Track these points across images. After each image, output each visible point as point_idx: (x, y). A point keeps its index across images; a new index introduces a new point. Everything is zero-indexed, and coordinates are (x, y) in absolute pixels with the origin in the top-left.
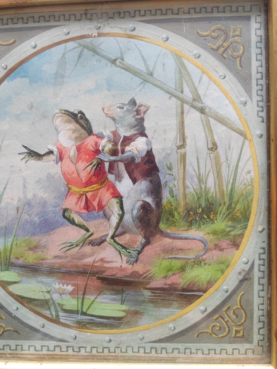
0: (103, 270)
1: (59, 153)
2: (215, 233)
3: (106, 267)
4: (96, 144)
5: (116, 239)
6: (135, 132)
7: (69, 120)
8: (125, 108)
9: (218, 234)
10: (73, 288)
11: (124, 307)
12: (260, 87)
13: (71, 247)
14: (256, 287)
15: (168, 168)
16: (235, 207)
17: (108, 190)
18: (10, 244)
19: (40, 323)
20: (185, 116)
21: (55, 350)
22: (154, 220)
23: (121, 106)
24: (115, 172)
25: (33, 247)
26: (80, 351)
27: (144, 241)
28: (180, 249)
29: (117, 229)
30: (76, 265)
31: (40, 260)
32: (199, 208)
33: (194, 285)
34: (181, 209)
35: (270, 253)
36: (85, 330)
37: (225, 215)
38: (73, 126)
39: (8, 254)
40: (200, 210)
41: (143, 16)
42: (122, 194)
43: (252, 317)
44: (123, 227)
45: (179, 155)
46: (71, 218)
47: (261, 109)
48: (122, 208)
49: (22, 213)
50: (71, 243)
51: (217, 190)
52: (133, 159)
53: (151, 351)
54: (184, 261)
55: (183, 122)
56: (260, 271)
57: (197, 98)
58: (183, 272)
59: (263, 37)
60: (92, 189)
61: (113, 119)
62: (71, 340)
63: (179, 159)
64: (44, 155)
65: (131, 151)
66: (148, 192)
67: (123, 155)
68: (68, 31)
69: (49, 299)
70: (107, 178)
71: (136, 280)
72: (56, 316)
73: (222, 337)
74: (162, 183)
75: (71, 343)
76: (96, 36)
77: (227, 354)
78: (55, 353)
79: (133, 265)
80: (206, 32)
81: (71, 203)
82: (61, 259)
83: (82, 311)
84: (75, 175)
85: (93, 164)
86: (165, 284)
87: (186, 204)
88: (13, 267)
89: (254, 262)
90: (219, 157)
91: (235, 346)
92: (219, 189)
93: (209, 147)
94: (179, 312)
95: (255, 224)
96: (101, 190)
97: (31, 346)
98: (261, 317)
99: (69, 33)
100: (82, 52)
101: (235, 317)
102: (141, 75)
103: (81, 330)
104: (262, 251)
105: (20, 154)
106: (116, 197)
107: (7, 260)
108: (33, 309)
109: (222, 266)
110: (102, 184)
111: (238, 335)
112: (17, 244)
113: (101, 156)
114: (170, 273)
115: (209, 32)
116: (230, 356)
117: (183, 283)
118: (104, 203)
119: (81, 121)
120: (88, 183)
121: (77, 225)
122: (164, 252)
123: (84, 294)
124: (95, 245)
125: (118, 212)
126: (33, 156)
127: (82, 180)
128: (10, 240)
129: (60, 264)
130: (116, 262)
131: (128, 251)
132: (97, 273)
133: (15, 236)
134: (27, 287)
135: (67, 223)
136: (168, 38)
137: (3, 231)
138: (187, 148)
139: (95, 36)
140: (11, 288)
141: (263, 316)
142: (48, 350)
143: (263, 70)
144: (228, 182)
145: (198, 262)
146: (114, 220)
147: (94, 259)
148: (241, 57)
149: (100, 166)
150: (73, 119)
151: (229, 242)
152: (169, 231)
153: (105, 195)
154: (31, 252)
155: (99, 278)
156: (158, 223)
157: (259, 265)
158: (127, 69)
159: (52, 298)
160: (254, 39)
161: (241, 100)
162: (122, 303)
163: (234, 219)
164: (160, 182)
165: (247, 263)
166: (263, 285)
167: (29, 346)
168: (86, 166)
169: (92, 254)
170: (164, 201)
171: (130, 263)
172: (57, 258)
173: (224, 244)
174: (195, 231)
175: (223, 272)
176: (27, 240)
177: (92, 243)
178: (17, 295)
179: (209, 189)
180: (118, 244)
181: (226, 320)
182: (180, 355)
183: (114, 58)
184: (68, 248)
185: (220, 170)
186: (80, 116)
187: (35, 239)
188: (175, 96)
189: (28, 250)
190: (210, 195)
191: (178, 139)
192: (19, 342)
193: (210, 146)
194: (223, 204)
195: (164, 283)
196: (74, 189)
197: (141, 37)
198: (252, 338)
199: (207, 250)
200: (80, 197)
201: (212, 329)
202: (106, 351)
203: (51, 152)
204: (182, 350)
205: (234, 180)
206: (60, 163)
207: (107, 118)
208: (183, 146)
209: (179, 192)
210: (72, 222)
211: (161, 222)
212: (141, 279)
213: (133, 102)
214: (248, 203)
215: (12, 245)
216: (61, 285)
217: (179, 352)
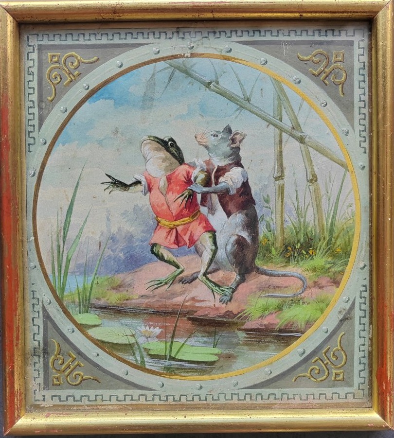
0: (195, 310)
1: (148, 183)
2: (314, 270)
3: (198, 307)
4: (188, 173)
5: (209, 276)
6: (230, 162)
7: (158, 147)
8: (220, 136)
9: (318, 270)
10: (161, 330)
11: (217, 351)
12: (362, 116)
13: (159, 285)
14: (357, 327)
15: (265, 200)
16: (335, 242)
17: (200, 223)
18: (90, 284)
19: (123, 370)
20: (283, 146)
21: (139, 399)
22: (249, 256)
23: (216, 133)
24: (208, 204)
25: (116, 285)
26: (167, 400)
27: (238, 278)
28: (277, 287)
29: (209, 265)
30: (164, 305)
31: (124, 300)
32: (298, 243)
33: (292, 325)
34: (279, 244)
35: (371, 291)
36: (173, 377)
37: (325, 251)
38: (163, 154)
39: (88, 295)
40: (299, 245)
41: (240, 36)
42: (215, 228)
43: (353, 358)
44: (216, 263)
45: (277, 186)
46: (160, 253)
47: (363, 139)
48: (215, 243)
49: (105, 248)
50: (159, 280)
51: (317, 224)
52: (227, 190)
53: (245, 397)
54: (281, 300)
55: (281, 152)
56: (361, 309)
57: (296, 127)
58: (280, 312)
59: (366, 64)
60: (183, 223)
61: (207, 148)
62: (158, 388)
63: (277, 191)
64: (131, 185)
65: (226, 182)
66: (243, 227)
67: (217, 186)
68: (158, 50)
69: (134, 343)
70: (199, 211)
71: (230, 320)
72: (141, 362)
73: (321, 381)
74: (259, 217)
75: (158, 392)
76: (189, 57)
77: (326, 399)
78: (139, 402)
79: (226, 304)
80: (307, 56)
81: (160, 237)
82: (148, 299)
83: (170, 356)
84: (165, 207)
85: (184, 196)
86: (261, 325)
87: (284, 239)
88: (93, 309)
89: (355, 300)
90: (319, 189)
91: (335, 390)
92: (319, 224)
93: (309, 179)
94: (276, 355)
95: (356, 260)
96: (192, 224)
97: (113, 396)
98: (362, 359)
99: (159, 52)
100: (173, 73)
101: (335, 359)
102: (238, 101)
103: (168, 376)
104: (363, 289)
105: (103, 183)
106: (209, 231)
107: (86, 300)
108: (115, 355)
109: (322, 305)
110: (193, 217)
111: (337, 379)
112: (98, 283)
113: (193, 187)
114: (267, 313)
115: (310, 56)
116: (330, 401)
117: (280, 323)
118: (195, 238)
119: (172, 149)
120: (179, 216)
121: (166, 261)
122: (260, 290)
123: (173, 337)
124: (186, 283)
125: (211, 248)
126: (118, 186)
127: (172, 213)
128: (91, 278)
129: (146, 304)
130: (208, 301)
131: (221, 288)
132: (188, 313)
133: (96, 274)
134: (109, 331)
135: (156, 258)
136: (267, 62)
137: (83, 269)
138: (286, 179)
139: (187, 57)
140: (91, 332)
141: (364, 357)
142: (132, 400)
143: (366, 98)
144: (329, 216)
145: (296, 301)
146: (207, 255)
147: (184, 297)
148: (343, 84)
149: (192, 197)
150: (163, 146)
151: (328, 279)
152: (265, 268)
153: (197, 229)
154: (115, 291)
155: (189, 319)
156: (254, 259)
157: (360, 304)
158: (223, 94)
159: (137, 342)
160: (357, 65)
161: (342, 129)
162: (215, 346)
163: (334, 255)
164: (256, 215)
165: (348, 301)
166: (364, 324)
167: (111, 396)
168: (177, 197)
169: (182, 293)
170: (261, 236)
171: (224, 302)
172: (144, 297)
173: (324, 281)
174: (293, 267)
175: (322, 311)
176: (109, 278)
177: (182, 281)
178: (98, 340)
179: (308, 224)
180: (211, 281)
181: (325, 362)
182: (276, 401)
183: (208, 81)
184: (156, 286)
185: (320, 203)
186: (171, 144)
187: (119, 278)
188: (273, 125)
189: (111, 290)
190: (309, 229)
191: (276, 170)
192: (100, 392)
193: (310, 177)
194: (322, 239)
195: (259, 324)
196: (164, 222)
197: (238, 59)
198: (353, 381)
199: (305, 288)
200: (170, 231)
201: (311, 372)
202: (196, 398)
203: (138, 182)
204: (278, 396)
205: (335, 213)
206: (148, 194)
207: (200, 146)
208: (281, 177)
209: (277, 227)
210: (161, 258)
211: (257, 258)
212: (235, 320)
213: (228, 130)
214: (349, 239)
215: (92, 284)
216: (148, 327)
217: (275, 399)
